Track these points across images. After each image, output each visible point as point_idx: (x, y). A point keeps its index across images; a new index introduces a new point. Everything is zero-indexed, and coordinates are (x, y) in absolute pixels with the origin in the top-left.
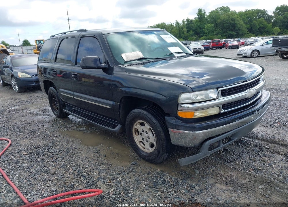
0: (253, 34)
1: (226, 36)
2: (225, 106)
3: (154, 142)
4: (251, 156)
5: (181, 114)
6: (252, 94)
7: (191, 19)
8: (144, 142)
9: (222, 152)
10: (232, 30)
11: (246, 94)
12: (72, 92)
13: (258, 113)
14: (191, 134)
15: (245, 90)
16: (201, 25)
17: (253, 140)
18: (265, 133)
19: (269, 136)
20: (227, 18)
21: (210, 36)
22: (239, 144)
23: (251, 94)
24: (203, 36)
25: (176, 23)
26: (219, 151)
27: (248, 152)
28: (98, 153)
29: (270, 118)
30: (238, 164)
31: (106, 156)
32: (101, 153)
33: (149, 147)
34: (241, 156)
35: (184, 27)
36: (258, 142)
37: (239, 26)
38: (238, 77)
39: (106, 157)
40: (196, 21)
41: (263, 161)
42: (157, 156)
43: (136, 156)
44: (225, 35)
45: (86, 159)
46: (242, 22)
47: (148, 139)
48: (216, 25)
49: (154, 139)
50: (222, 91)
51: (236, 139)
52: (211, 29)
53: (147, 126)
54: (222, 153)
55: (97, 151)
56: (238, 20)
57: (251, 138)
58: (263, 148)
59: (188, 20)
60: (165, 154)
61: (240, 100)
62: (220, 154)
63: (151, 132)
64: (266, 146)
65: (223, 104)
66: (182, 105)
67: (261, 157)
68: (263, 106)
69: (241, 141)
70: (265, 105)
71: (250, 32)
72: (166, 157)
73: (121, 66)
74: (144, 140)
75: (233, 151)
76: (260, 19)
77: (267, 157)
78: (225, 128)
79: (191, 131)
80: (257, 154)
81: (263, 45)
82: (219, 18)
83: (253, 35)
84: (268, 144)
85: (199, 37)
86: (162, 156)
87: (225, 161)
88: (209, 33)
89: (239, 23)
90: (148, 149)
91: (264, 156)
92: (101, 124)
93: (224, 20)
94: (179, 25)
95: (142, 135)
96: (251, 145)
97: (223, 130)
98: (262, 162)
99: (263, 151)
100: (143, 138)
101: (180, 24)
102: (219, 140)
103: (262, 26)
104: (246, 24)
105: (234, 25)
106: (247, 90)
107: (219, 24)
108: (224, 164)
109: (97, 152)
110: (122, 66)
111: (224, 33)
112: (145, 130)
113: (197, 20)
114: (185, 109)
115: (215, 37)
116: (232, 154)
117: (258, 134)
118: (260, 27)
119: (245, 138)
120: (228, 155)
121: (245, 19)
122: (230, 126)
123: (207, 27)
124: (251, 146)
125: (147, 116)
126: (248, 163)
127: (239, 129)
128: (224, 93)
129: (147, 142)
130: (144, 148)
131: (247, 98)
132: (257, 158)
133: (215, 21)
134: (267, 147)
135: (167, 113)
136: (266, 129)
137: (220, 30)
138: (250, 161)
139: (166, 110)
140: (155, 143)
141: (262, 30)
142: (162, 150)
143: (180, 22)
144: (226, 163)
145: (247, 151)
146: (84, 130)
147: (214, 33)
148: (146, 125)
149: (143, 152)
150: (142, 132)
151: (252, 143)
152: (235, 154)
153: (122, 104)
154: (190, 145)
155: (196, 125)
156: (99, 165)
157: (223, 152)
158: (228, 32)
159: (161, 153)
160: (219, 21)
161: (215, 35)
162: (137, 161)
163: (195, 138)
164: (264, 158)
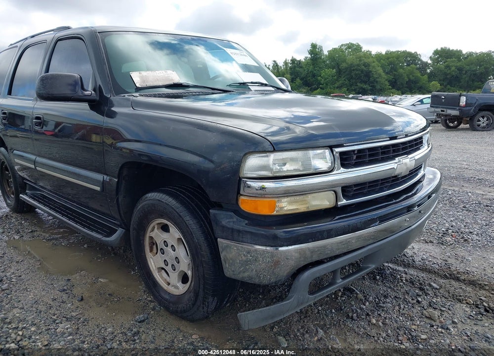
0: (398, 90)
1: (355, 90)
2: (348, 190)
3: (188, 270)
4: (402, 306)
5: (246, 204)
6: (407, 168)
7: (298, 59)
8: (169, 268)
9: (340, 294)
10: (365, 83)
11: (395, 166)
12: (33, 157)
13: (420, 212)
14: (268, 252)
15: (393, 158)
16: (315, 70)
17: (406, 270)
18: (428, 255)
19: (438, 261)
20: (356, 62)
21: (329, 90)
22: (378, 277)
23: (405, 167)
24: (317, 89)
25: (274, 65)
26: (336, 293)
27: (396, 297)
28: (67, 292)
29: (435, 225)
30: (375, 324)
31: (82, 299)
32: (74, 292)
33: (178, 282)
34: (382, 305)
35: (287, 72)
36: (416, 273)
37: (375, 76)
38: (378, 128)
39: (82, 303)
40: (308, 63)
41: (430, 318)
42: (194, 305)
43: (151, 301)
44: (353, 89)
45: (34, 306)
46: (381, 71)
47: (175, 263)
48: (340, 72)
49: (189, 264)
50: (341, 154)
51: (372, 266)
52: (330, 78)
53: (175, 232)
54: (341, 297)
55: (65, 288)
56: (374, 67)
57: (401, 266)
58: (428, 287)
59: (293, 61)
60: (211, 299)
61: (382, 180)
62: (337, 298)
63: (182, 246)
64: (432, 284)
65: (343, 185)
66: (250, 183)
67: (423, 307)
68: (429, 196)
69: (381, 271)
70: (434, 195)
71: (393, 87)
72: (212, 307)
73: (126, 97)
74: (167, 265)
75: (364, 293)
76: (409, 68)
77: (436, 309)
78: (347, 242)
79: (268, 246)
80: (415, 301)
81: (415, 105)
82: (344, 61)
83: (397, 92)
84: (436, 279)
85: (311, 90)
86: (203, 304)
87: (348, 317)
88: (327, 85)
89: (375, 71)
90: (176, 287)
91: (430, 306)
92: (84, 226)
93: (352, 64)
94: (278, 68)
95: (163, 254)
96: (402, 280)
97: (343, 246)
98: (428, 321)
99: (427, 294)
100: (165, 261)
101: (281, 67)
102: (335, 269)
103: (412, 78)
104: (387, 73)
105: (368, 74)
106: (397, 159)
107: (344, 71)
108: (345, 325)
109: (64, 290)
110: (129, 96)
111: (351, 85)
112: (170, 243)
113: (309, 61)
114: (258, 192)
115: (337, 90)
116: (361, 300)
117: (415, 256)
118: (410, 80)
119: (390, 265)
120: (353, 303)
121: (385, 65)
122: (359, 238)
123: (324, 74)
124: (401, 284)
125: (173, 208)
126: (396, 321)
127: (381, 245)
128: (347, 160)
129: (175, 270)
130: (169, 284)
131: (396, 176)
132: (415, 311)
133: (338, 65)
134: (435, 285)
135: (215, 203)
136: (430, 247)
137: (345, 80)
138: (401, 318)
139: (213, 196)
140: (189, 273)
141: (413, 85)
142: (204, 290)
143: (281, 63)
144: (349, 323)
145: (393, 294)
146: (56, 239)
147: (336, 85)
148: (173, 229)
149: (166, 292)
150: (164, 248)
151: (404, 275)
152: (368, 301)
153: (124, 182)
154: (266, 279)
155: (280, 232)
156: (57, 322)
157: (343, 294)
158: (358, 84)
159: (200, 298)
160: (344, 65)
161: (337, 88)
162: (152, 312)
163: (277, 263)
164: (431, 310)
